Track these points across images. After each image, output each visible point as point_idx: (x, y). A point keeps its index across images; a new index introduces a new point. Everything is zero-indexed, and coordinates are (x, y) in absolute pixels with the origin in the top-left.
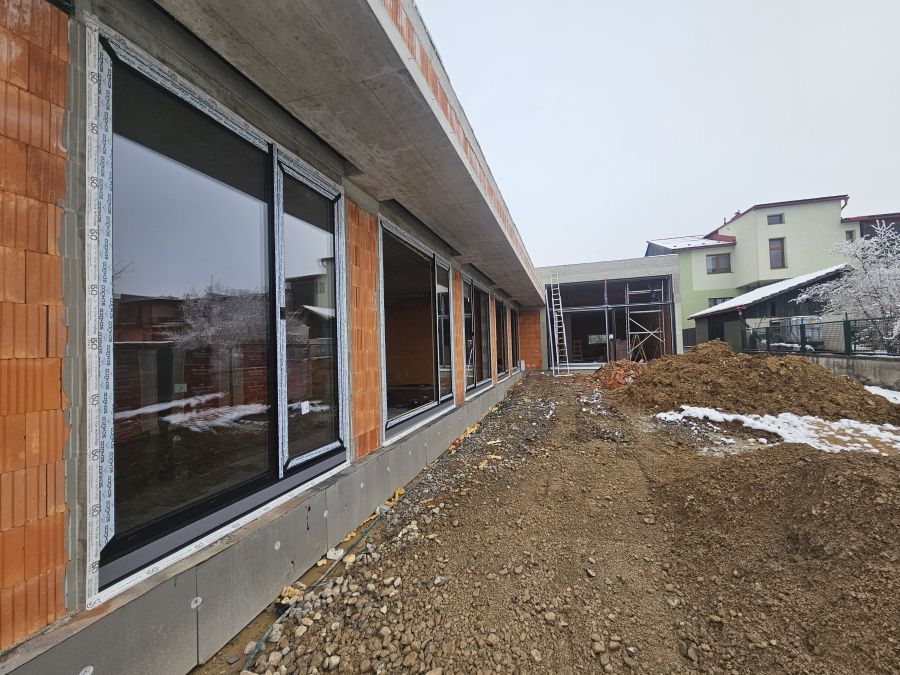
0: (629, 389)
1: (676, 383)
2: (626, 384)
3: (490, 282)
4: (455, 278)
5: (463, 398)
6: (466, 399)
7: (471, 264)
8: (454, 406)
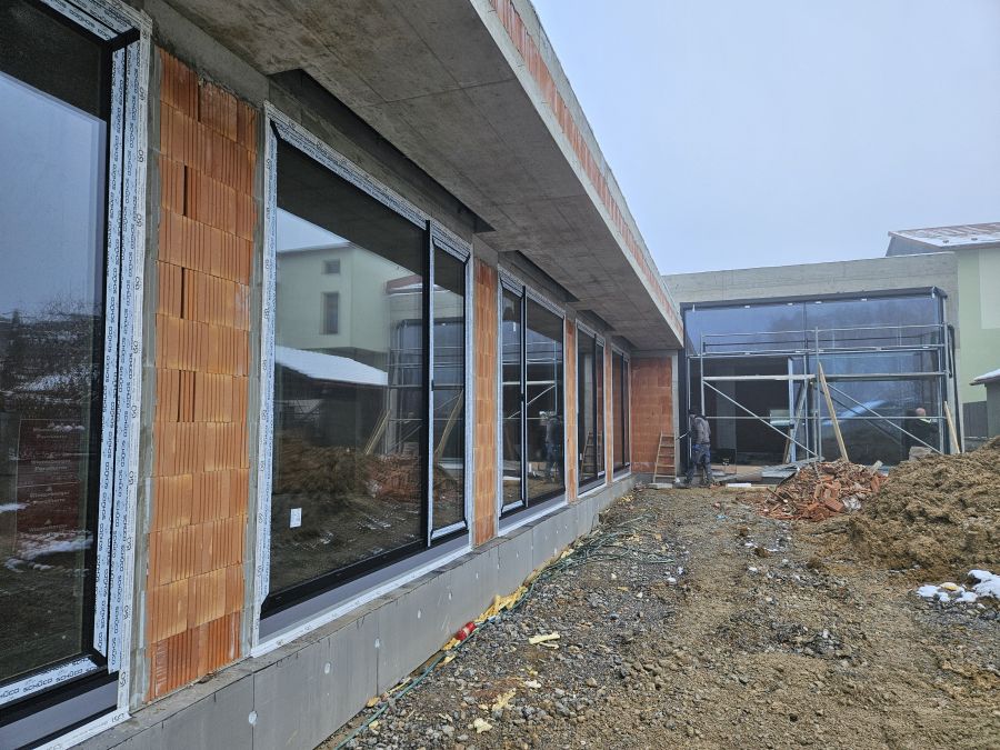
0: (851, 524)
1: (957, 515)
2: (844, 511)
3: (565, 296)
4: (482, 278)
5: (492, 531)
6: (501, 533)
7: (518, 252)
8: (468, 549)
